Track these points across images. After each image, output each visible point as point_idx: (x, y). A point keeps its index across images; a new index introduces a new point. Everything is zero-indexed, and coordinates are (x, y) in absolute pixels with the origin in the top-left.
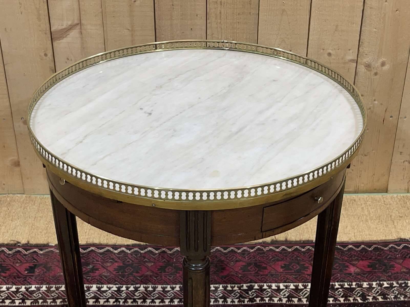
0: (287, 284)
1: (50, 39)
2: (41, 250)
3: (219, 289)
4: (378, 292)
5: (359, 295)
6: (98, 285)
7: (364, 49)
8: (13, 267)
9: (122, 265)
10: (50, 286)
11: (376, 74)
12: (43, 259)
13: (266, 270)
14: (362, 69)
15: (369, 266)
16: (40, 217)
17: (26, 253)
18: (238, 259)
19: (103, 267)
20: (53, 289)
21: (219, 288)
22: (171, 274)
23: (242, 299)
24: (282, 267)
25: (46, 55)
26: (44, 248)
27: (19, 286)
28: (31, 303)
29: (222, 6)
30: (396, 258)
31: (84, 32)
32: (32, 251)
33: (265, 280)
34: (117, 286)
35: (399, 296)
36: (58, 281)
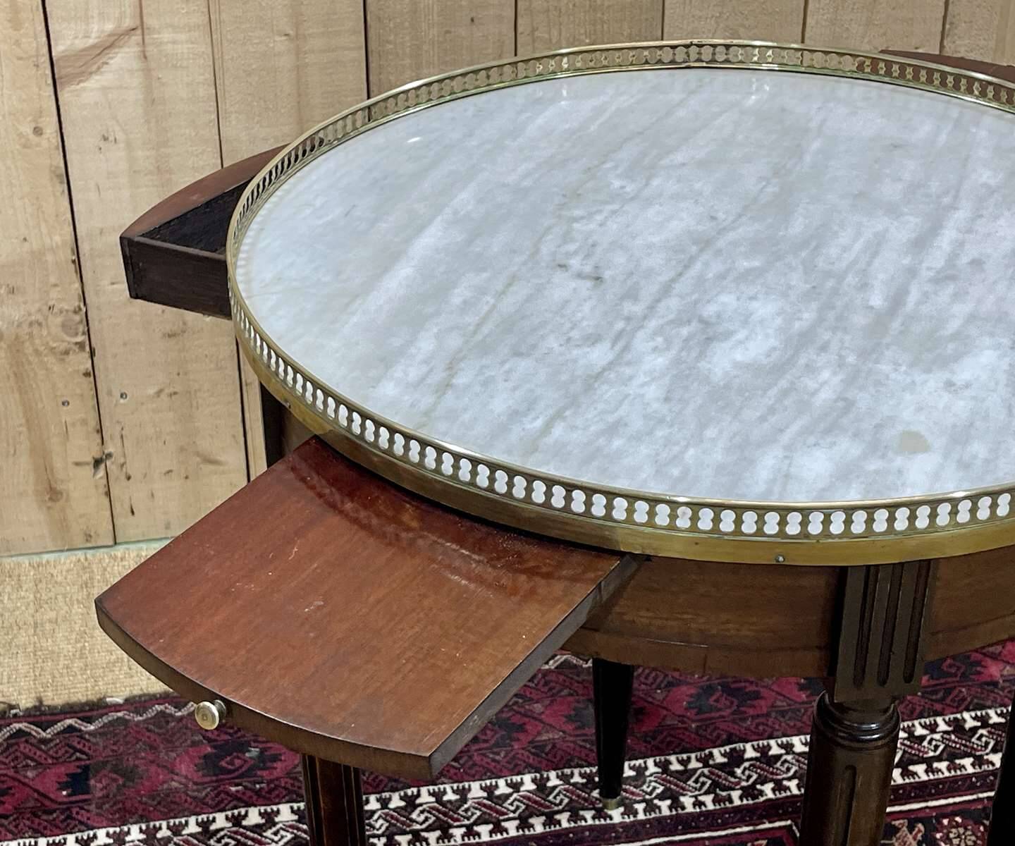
1: (50, 81)
2: (89, 720)
3: (647, 773)
6: (295, 805)
8: (20, 781)
10: (152, 824)
12: (105, 748)
13: (762, 703)
16: (50, 621)
17: (44, 734)
18: (670, 678)
20: (164, 832)
21: (646, 768)
22: (497, 745)
23: (724, 794)
24: (802, 688)
25: (38, 131)
26: (95, 713)
27: (57, 838)
31: (151, 50)
32: (59, 727)
33: (769, 730)
36: (171, 807)
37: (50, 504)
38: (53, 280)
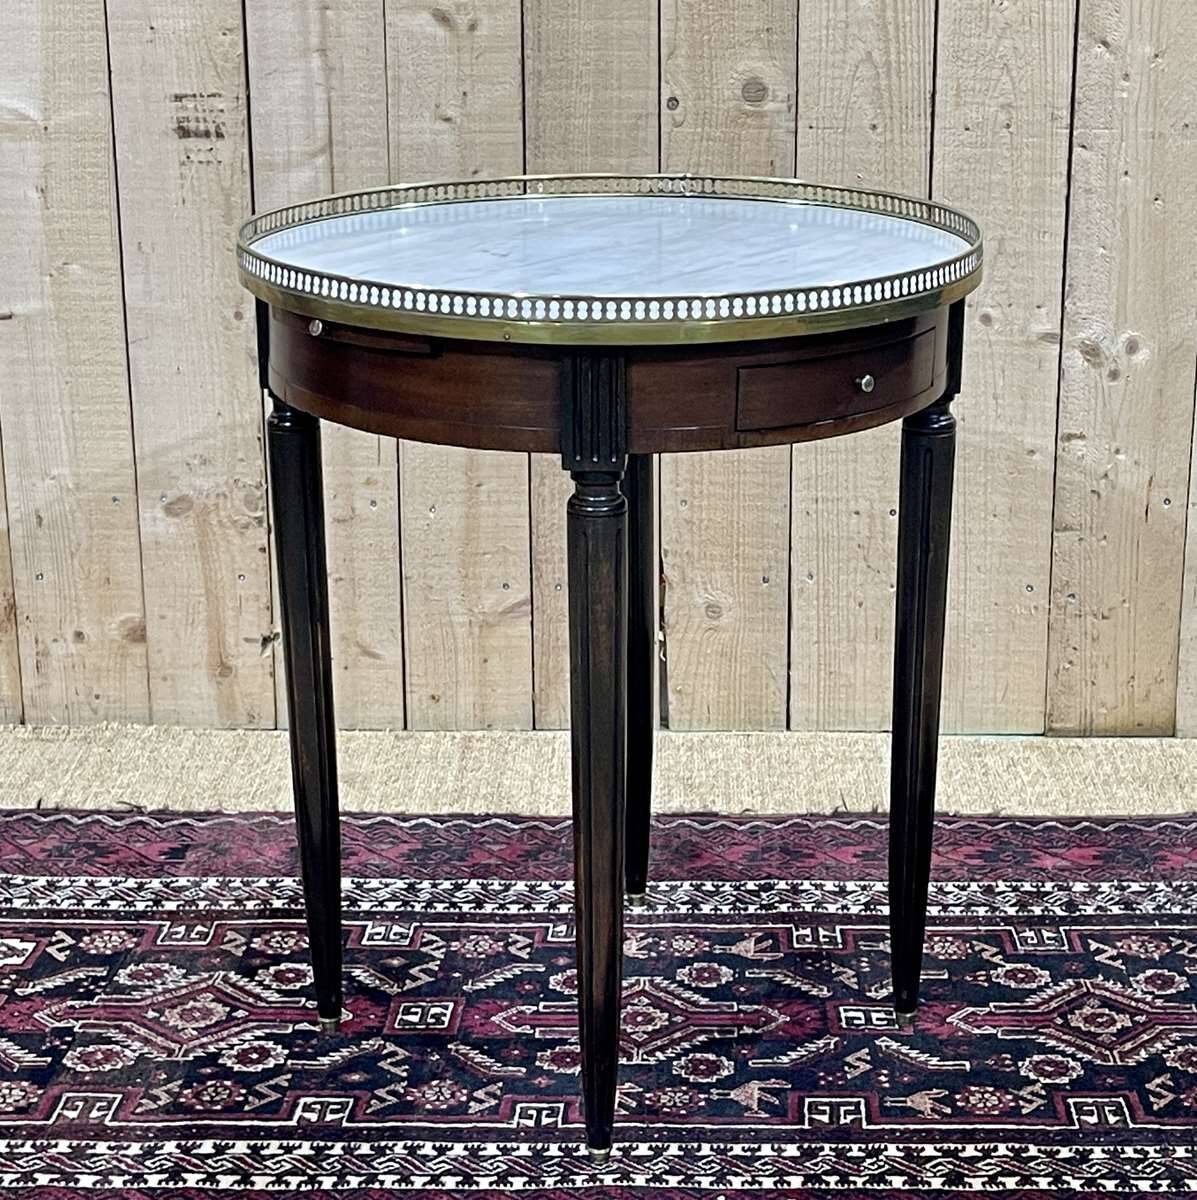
0: (867, 883)
2: (202, 821)
3: (680, 889)
4: (1112, 899)
5: (1059, 903)
6: (356, 880)
7: (1078, 304)
8: (128, 848)
9: (420, 847)
10: (228, 879)
11: (1114, 375)
12: (209, 836)
13: (812, 860)
14: (1075, 360)
15: (1095, 858)
16: (196, 767)
17: (159, 824)
18: (736, 841)
19: (370, 851)
20: (238, 883)
21: (681, 886)
22: (554, 863)
23: (742, 906)
24: (856, 856)
25: (238, 316)
26: (209, 817)
27: (144, 880)
28: (178, 906)
32: (176, 822)
33: (809, 876)
34: (407, 881)
35: (1168, 906)
36: (249, 871)
37: (219, 679)
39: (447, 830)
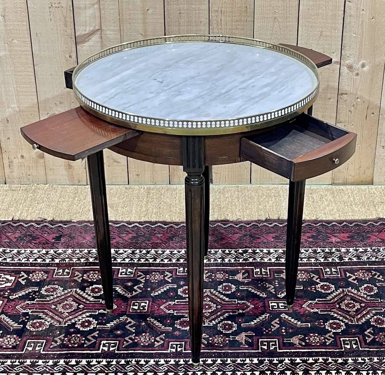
0: (277, 249)
1: (75, 42)
2: (66, 225)
3: (218, 253)
4: (354, 255)
5: (337, 256)
6: (116, 250)
7: (346, 52)
8: (42, 236)
9: (135, 235)
10: (75, 249)
11: (357, 74)
12: (68, 231)
13: (259, 240)
14: (345, 70)
15: (348, 237)
16: (62, 201)
17: (52, 227)
18: (235, 232)
19: (119, 237)
20: (78, 252)
21: (218, 251)
22: (178, 242)
23: (238, 259)
24: (273, 238)
25: (70, 57)
26: (67, 223)
27: (48, 250)
28: (60, 261)
29: (223, 14)
30: (373, 232)
31: (103, 36)
32: (57, 225)
33: (259, 246)
34: (132, 250)
35: (371, 258)
36: (81, 246)
37: (68, 170)
38: (72, 101)
39: (143, 228)
